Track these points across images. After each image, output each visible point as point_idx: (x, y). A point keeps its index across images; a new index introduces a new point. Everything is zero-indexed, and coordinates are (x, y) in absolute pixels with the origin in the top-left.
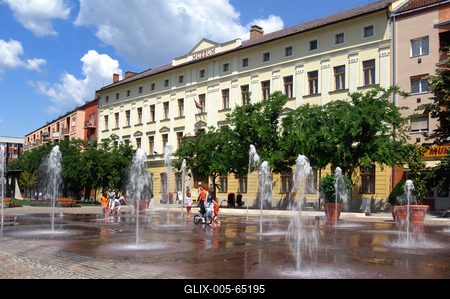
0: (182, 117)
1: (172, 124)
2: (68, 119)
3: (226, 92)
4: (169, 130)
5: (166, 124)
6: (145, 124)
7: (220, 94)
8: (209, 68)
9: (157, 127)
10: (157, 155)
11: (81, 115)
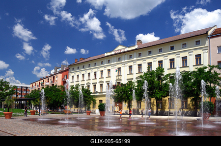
0: (109, 77)
1: (105, 80)
2: (54, 77)
3: (131, 67)
4: (103, 82)
5: (102, 80)
6: (91, 80)
7: (128, 68)
8: (123, 56)
9: (98, 81)
10: (97, 92)
11: (60, 76)
